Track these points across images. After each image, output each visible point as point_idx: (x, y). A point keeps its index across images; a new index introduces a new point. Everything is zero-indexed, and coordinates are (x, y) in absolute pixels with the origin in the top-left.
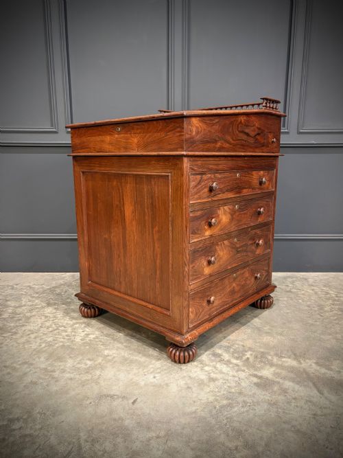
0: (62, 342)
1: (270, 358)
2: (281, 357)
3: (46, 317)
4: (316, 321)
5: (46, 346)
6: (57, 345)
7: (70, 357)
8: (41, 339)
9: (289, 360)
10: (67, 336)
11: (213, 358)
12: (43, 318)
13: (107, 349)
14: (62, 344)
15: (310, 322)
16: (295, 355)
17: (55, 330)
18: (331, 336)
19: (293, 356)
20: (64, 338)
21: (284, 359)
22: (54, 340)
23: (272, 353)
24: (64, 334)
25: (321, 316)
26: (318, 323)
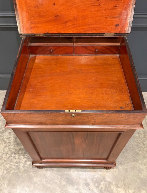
0: (14, 169)
1: (112, 187)
2: (118, 187)
3: (5, 142)
4: (140, 150)
5: (6, 174)
6: (12, 172)
7: (18, 184)
8: (4, 166)
9: (121, 190)
10: (16, 163)
11: (85, 187)
12: (3, 143)
13: (35, 176)
14: (13, 171)
15: (137, 151)
16: (125, 184)
17: (10, 157)
18: (144, 167)
19: (123, 186)
20: (15, 166)
21: (119, 189)
22: (10, 167)
23: (114, 183)
24: (15, 161)
25: (144, 144)
26: (141, 152)
